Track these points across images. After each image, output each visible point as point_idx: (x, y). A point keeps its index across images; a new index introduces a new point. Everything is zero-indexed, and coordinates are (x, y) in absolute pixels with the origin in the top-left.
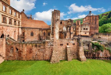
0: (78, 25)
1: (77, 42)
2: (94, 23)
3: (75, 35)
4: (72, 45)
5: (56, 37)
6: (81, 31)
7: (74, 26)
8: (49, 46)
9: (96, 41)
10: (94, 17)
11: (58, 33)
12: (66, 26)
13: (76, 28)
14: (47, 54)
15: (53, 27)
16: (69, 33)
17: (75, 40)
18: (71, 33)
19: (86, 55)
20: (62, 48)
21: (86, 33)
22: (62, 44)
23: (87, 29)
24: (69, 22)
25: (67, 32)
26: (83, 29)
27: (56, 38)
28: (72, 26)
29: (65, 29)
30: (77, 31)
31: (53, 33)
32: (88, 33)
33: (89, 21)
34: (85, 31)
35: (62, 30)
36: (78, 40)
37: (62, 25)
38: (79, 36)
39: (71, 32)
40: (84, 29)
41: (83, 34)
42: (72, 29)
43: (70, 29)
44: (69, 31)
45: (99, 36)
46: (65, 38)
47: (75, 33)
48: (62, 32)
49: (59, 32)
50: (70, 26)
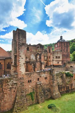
0: (50, 52)
1: (49, 75)
2: (66, 50)
3: (46, 65)
4: (44, 80)
5: (20, 70)
6: (53, 60)
7: (45, 53)
8: (11, 86)
9: (69, 72)
10: (65, 43)
11: (24, 64)
12: (35, 53)
13: (47, 57)
14: (7, 100)
15: (15, 55)
16: (39, 63)
17: (47, 73)
18: (41, 64)
19: (60, 90)
20: (30, 86)
21: (58, 63)
22: (31, 80)
23: (59, 57)
24: (38, 47)
25: (36, 62)
26: (55, 58)
27: (21, 72)
28: (43, 54)
29: (33, 57)
30: (49, 60)
31: (15, 64)
32: (61, 62)
33: (61, 47)
34: (58, 59)
35: (30, 59)
36: (51, 72)
37: (29, 52)
38: (51, 67)
39: (42, 62)
40: (57, 57)
41: (55, 63)
42: (42, 57)
43: (40, 58)
44: (38, 60)
45: (71, 66)
46: (35, 70)
47: (47, 63)
48: (29, 62)
49: (26, 62)
50: (40, 53)
